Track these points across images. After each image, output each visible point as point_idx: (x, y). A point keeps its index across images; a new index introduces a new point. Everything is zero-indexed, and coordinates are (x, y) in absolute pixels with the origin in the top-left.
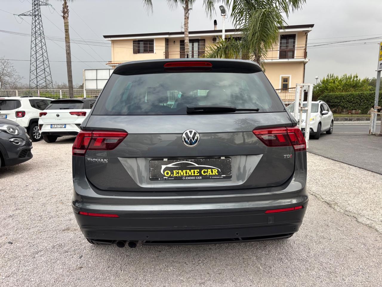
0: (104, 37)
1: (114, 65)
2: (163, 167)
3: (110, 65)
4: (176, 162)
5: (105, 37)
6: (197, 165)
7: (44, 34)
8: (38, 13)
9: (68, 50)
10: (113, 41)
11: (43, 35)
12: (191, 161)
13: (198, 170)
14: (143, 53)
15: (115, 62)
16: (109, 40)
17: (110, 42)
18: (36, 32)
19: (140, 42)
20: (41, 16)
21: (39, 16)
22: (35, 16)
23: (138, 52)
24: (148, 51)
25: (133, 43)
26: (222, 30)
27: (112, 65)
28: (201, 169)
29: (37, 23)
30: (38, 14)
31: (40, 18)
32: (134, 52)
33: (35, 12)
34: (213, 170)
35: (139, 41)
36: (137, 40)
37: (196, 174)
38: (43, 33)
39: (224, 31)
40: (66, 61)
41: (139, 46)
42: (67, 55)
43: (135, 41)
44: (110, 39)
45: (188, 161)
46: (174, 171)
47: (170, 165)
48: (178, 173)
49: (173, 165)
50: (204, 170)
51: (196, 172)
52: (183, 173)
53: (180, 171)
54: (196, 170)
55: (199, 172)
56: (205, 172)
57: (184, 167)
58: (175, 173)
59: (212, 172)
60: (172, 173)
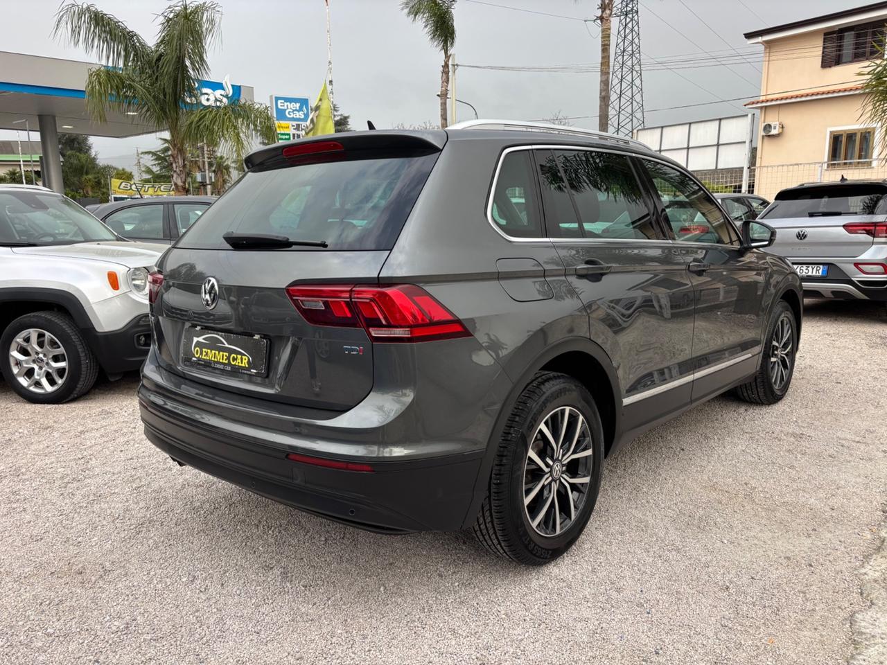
0: (746, 38)
1: (764, 104)
2: (195, 339)
3: (754, 106)
4: (206, 334)
5: (749, 36)
6: (227, 345)
7: (640, 53)
8: (633, 7)
9: (604, 91)
10: (768, 44)
11: (637, 55)
12: (221, 336)
13: (227, 354)
14: (852, 62)
15: (769, 97)
16: (758, 43)
17: (762, 47)
18: (624, 51)
19: (845, 34)
20: (637, 12)
21: (632, 14)
22: (626, 15)
23: (838, 61)
24: (868, 54)
25: (825, 40)
27: (759, 105)
28: (231, 351)
29: (627, 31)
30: (632, 9)
31: (636, 18)
32: (822, 63)
33: (627, 6)
34: (244, 357)
35: (842, 31)
36: (837, 29)
37: (224, 361)
38: (639, 51)
40: (598, 114)
41: (840, 46)
42: (601, 101)
43: (828, 34)
44: (760, 39)
45: (218, 335)
46: (204, 350)
47: (201, 339)
48: (207, 353)
49: (204, 339)
50: (233, 355)
51: (225, 358)
52: (211, 355)
53: (209, 351)
54: (225, 354)
55: (228, 358)
56: (234, 359)
57: (213, 344)
58: (204, 353)
59: (243, 361)
60: (201, 353)
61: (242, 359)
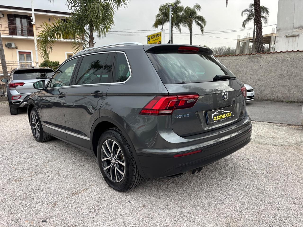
2: (213, 115)
4: (217, 111)
6: (224, 112)
12: (222, 110)
26: (31, 9)
28: (226, 113)
34: (230, 113)
37: (225, 117)
39: (33, 10)
45: (221, 109)
46: (217, 117)
47: (215, 114)
48: (219, 117)
49: (216, 113)
50: (227, 114)
51: (225, 116)
52: (220, 117)
53: (219, 116)
54: (224, 115)
55: (226, 116)
56: (227, 115)
57: (220, 113)
58: (218, 118)
59: (229, 115)
60: (217, 118)
61: (229, 114)
